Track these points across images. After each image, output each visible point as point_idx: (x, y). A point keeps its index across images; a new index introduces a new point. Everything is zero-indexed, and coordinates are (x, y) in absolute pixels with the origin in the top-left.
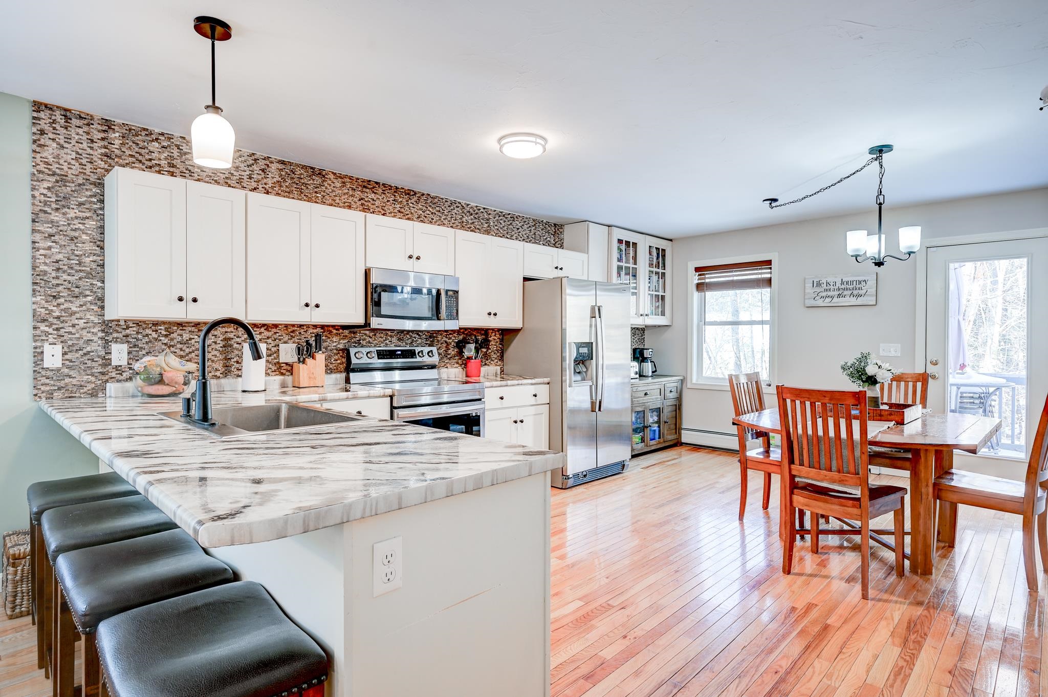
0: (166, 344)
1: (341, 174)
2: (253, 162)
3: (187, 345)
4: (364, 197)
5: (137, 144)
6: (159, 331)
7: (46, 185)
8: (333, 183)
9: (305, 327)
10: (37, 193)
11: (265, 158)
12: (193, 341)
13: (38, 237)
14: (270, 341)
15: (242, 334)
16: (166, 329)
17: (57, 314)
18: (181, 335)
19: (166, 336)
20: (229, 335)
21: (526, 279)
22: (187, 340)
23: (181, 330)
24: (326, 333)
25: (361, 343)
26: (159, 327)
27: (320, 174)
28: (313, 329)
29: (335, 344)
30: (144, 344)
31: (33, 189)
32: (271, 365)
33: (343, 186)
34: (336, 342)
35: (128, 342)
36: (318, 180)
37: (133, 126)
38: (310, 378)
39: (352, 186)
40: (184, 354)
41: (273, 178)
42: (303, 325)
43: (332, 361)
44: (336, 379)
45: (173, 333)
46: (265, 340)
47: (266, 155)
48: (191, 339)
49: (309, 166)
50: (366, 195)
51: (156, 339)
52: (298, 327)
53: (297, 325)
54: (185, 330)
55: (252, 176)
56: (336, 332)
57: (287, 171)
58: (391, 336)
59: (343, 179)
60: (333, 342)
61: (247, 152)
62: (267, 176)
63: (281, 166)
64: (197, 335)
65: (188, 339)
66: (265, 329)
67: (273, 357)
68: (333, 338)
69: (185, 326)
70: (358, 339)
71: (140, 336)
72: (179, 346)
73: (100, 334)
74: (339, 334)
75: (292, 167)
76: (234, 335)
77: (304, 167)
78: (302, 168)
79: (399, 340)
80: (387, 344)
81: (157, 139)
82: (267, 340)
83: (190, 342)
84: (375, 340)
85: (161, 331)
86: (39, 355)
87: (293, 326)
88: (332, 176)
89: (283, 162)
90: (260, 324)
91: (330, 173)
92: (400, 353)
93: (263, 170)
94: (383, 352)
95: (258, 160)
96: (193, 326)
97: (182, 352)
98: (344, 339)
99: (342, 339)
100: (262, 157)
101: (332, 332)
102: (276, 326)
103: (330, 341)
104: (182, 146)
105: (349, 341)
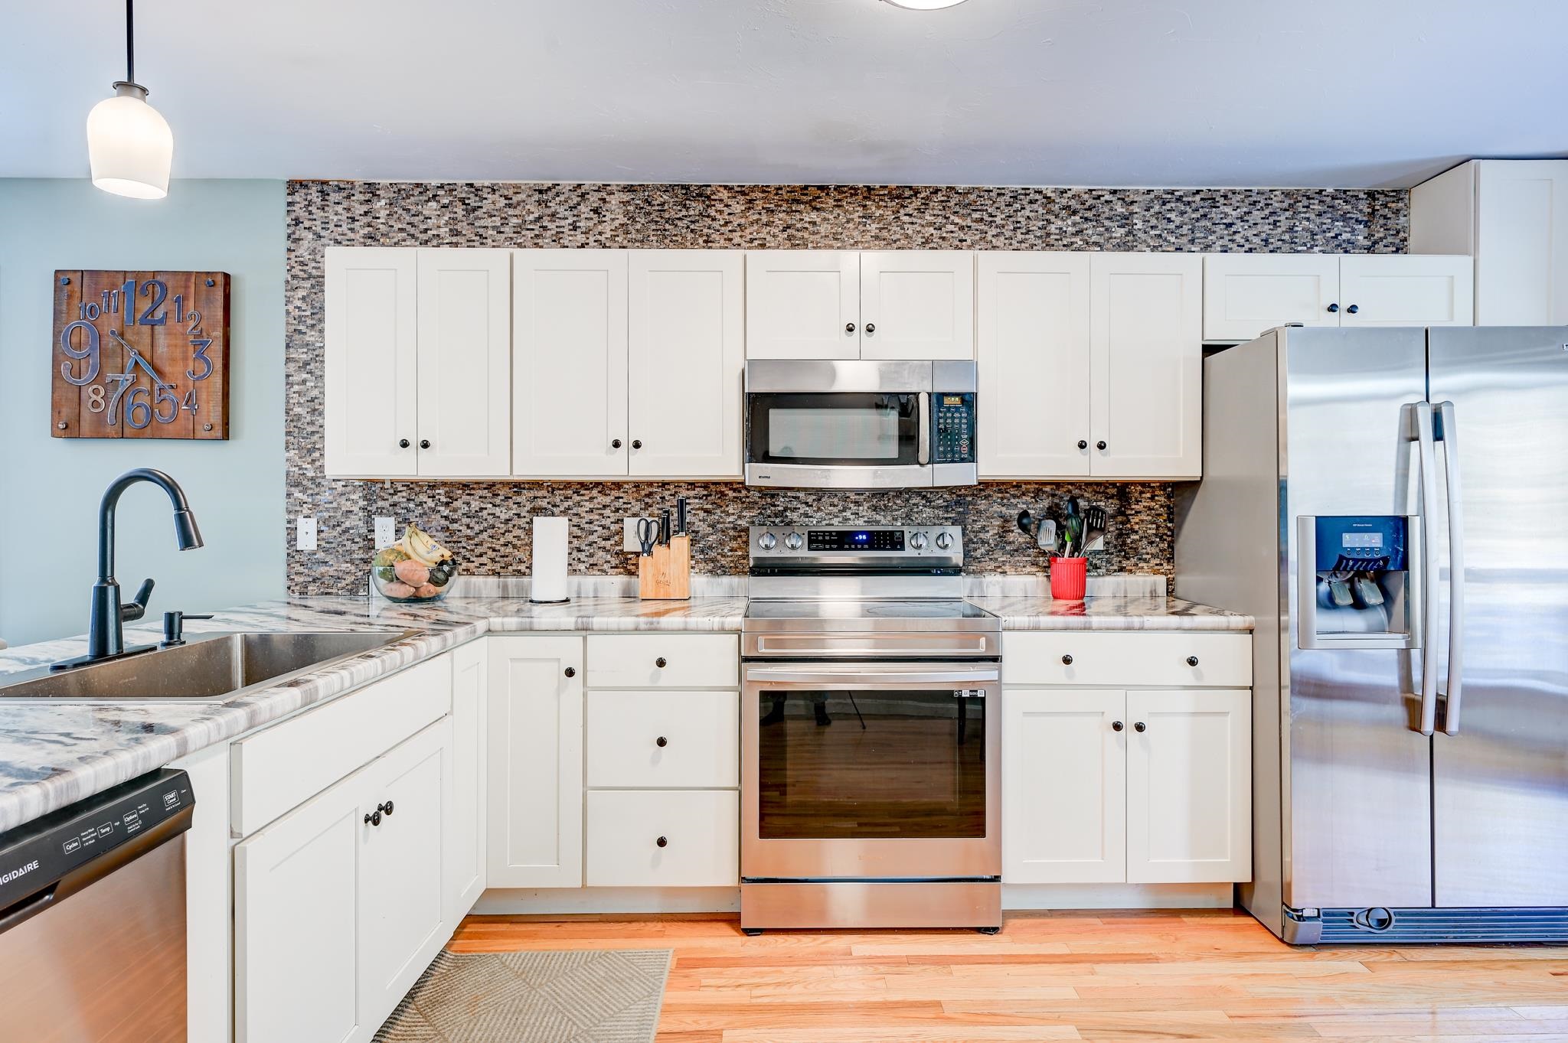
0: (446, 518)
1: (744, 186)
2: (579, 199)
3: (476, 520)
4: (794, 222)
5: (408, 210)
6: (437, 497)
7: (301, 293)
8: (727, 206)
9: (672, 487)
10: (291, 307)
11: (599, 187)
12: (485, 512)
13: (292, 366)
14: (607, 512)
15: (561, 501)
16: (447, 494)
17: (310, 474)
18: (468, 504)
19: (447, 504)
20: (540, 503)
21: (1209, 350)
22: (476, 511)
23: (468, 494)
24: (713, 497)
25: (787, 516)
26: (437, 491)
27: (700, 195)
28: (688, 490)
29: (731, 519)
30: (416, 517)
31: (288, 302)
32: (609, 556)
33: (749, 208)
34: (733, 514)
35: (396, 514)
36: (696, 207)
37: (403, 184)
38: (658, 582)
39: (768, 206)
40: (471, 534)
41: (613, 220)
42: (668, 484)
43: (726, 551)
45: (456, 500)
46: (600, 511)
47: (600, 183)
48: (482, 509)
49: (678, 185)
50: (798, 216)
51: (433, 510)
52: (659, 487)
53: (658, 483)
54: (473, 495)
55: (578, 224)
56: (734, 495)
57: (638, 202)
58: (857, 503)
59: (748, 195)
60: (728, 515)
61: (570, 185)
62: (604, 219)
63: (626, 197)
64: (491, 503)
65: (477, 509)
66: (599, 492)
67: (613, 542)
68: (727, 506)
69: (473, 489)
70: (780, 508)
71: (412, 505)
72: (465, 520)
73: (362, 503)
74: (741, 500)
75: (646, 193)
76: (548, 503)
77: (669, 189)
78: (664, 191)
79: (875, 509)
80: (847, 519)
81: (434, 196)
82: (603, 512)
83: (480, 514)
84: (819, 509)
85: (440, 497)
86: (292, 532)
87: (650, 484)
88: (724, 194)
89: (630, 189)
90: (591, 483)
91: (722, 189)
92: (864, 537)
93: (596, 211)
94: (824, 536)
95: (588, 194)
96: (485, 489)
97: (469, 531)
98: (751, 508)
99: (746, 508)
100: (594, 188)
101: (726, 495)
102: (618, 485)
103: (722, 512)
104: (469, 199)
105: (761, 513)
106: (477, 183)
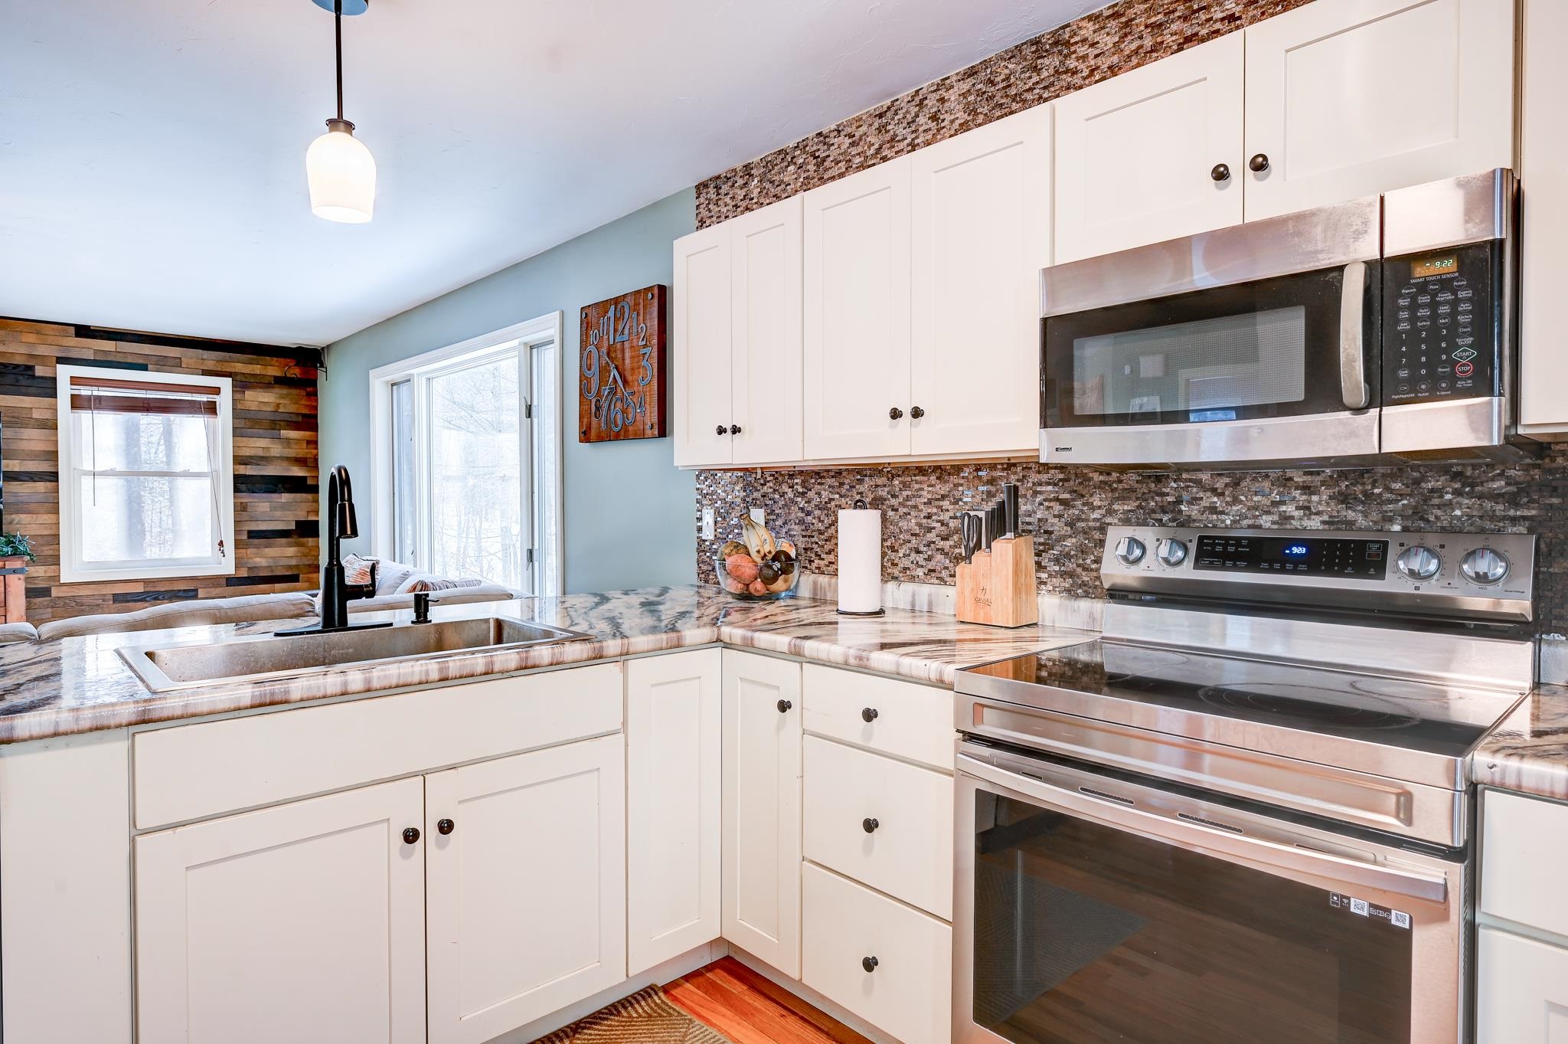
0: (802, 509)
1: (1116, 5)
2: (917, 109)
3: (826, 512)
4: (1197, 29)
5: (772, 182)
6: (795, 487)
8: (1093, 45)
9: (1019, 469)
11: (938, 85)
12: (833, 503)
14: (946, 504)
15: (900, 490)
16: (804, 483)
18: (819, 494)
19: (803, 494)
20: (880, 493)
22: (826, 503)
23: (819, 484)
24: (1072, 483)
25: (1181, 511)
26: (796, 481)
27: (1056, 43)
28: (1039, 472)
29: (1096, 515)
30: (780, 508)
32: (948, 561)
33: (1126, 35)
34: (1099, 507)
35: (766, 505)
36: (1051, 62)
37: (768, 155)
39: (1153, 20)
40: (822, 528)
41: (952, 122)
42: (1014, 465)
43: (1088, 561)
44: (1092, 617)
45: (810, 490)
46: (937, 503)
47: (938, 80)
48: (831, 500)
49: (1025, 43)
50: (1203, 16)
51: (792, 501)
52: (1003, 469)
53: (1002, 464)
54: (823, 484)
55: (916, 142)
56: (1102, 478)
57: (979, 86)
58: (1307, 489)
59: (1123, 15)
60: (1093, 508)
61: (908, 95)
62: (943, 125)
63: (965, 86)
64: (838, 493)
65: (827, 500)
66: (938, 478)
67: (952, 543)
68: (1091, 495)
69: (824, 477)
70: (1170, 499)
71: (777, 496)
72: (817, 512)
73: (742, 494)
74: (1110, 486)
75: (989, 71)
76: (888, 493)
77: (1015, 52)
78: (1009, 59)
79: (1344, 499)
80: (1286, 518)
82: (941, 503)
83: (829, 505)
84: (1236, 501)
85: (797, 487)
86: (700, 521)
87: (993, 467)
88: (1088, 29)
89: (972, 72)
90: (930, 467)
91: (1084, 24)
92: (1303, 550)
93: (934, 118)
94: (1225, 546)
95: (926, 98)
96: (833, 477)
97: (820, 524)
98: (1124, 499)
99: (1118, 499)
100: (932, 89)
101: (1090, 479)
102: (957, 469)
103: (1084, 504)
104: (818, 150)
105: (1140, 507)
106: (825, 131)
